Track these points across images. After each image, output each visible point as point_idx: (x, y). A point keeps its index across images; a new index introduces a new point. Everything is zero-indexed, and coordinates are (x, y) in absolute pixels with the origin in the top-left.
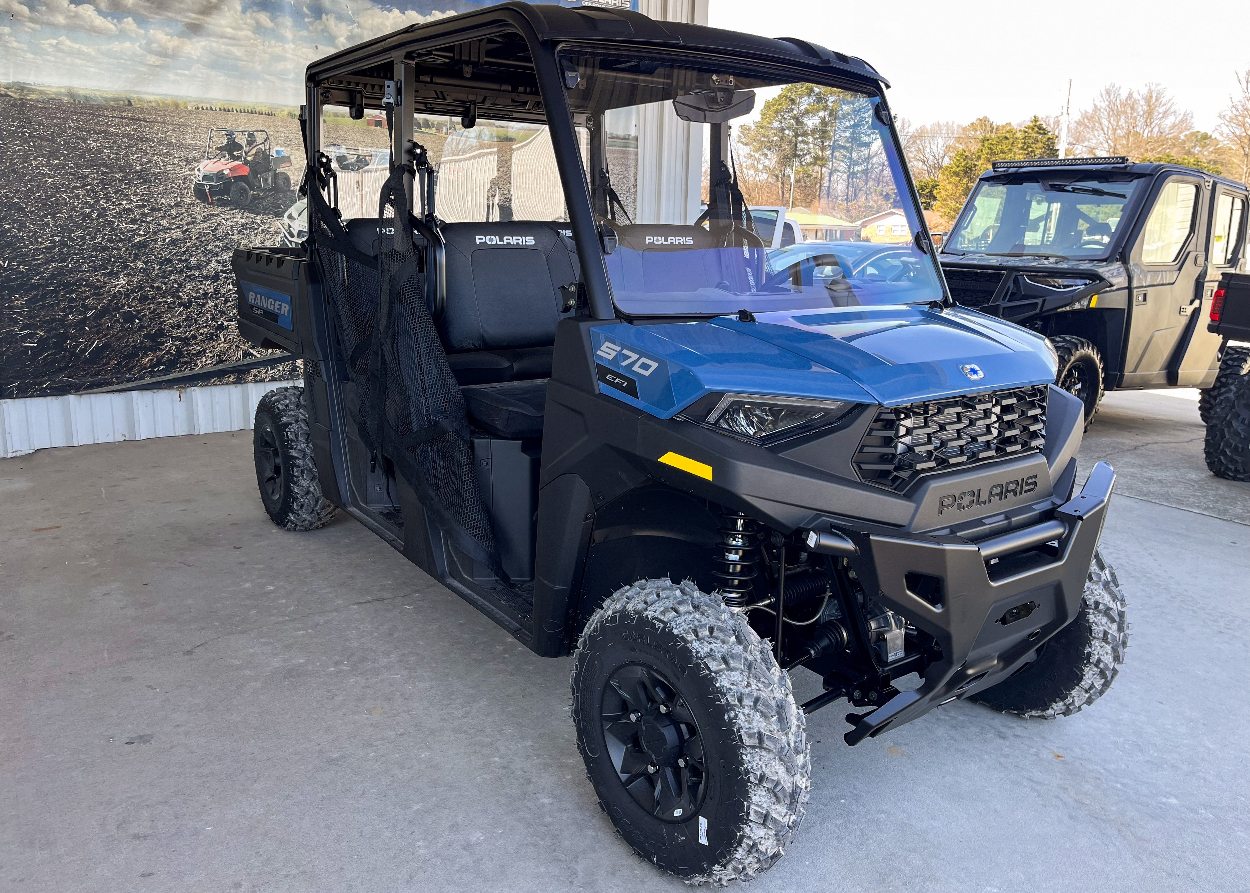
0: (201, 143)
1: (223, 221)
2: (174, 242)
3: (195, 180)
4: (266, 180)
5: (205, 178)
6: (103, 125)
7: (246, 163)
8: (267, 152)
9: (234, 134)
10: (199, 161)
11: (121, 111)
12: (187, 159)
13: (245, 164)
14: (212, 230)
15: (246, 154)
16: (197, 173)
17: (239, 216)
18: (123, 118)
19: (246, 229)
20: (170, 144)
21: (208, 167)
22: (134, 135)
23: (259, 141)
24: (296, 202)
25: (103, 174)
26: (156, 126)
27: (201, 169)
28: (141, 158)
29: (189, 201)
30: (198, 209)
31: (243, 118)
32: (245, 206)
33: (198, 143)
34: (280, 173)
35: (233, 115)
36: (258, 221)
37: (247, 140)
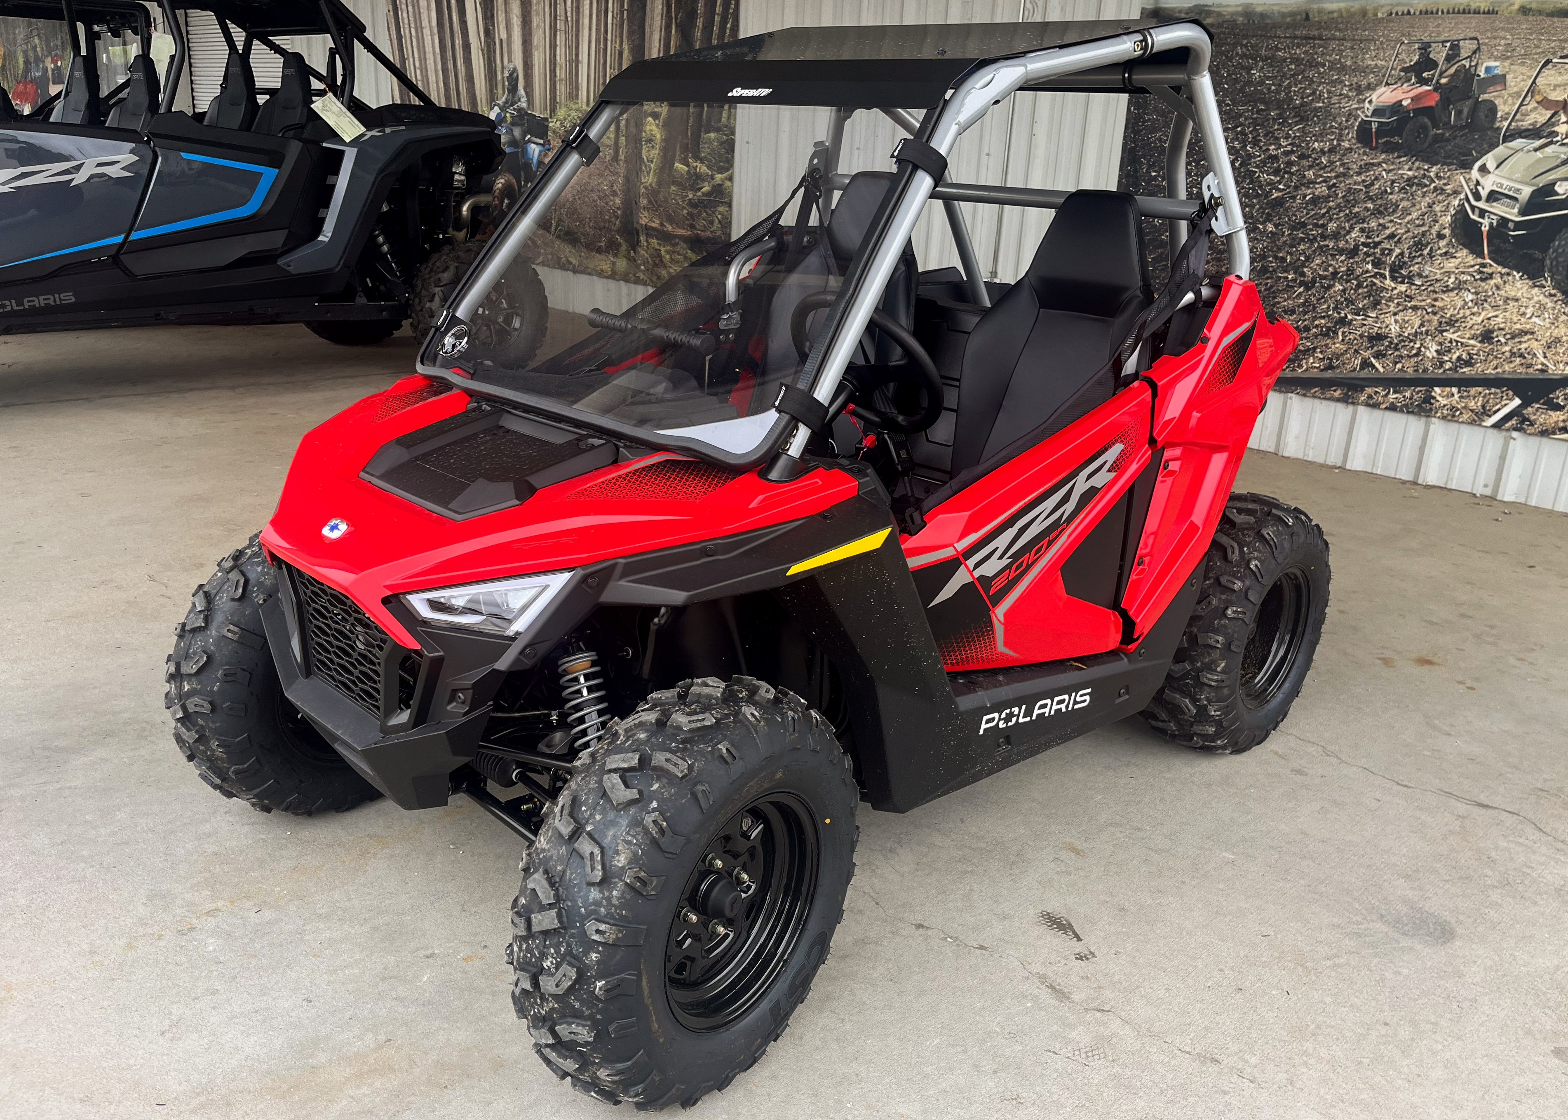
0: (1383, 63)
1: (1384, 173)
2: (1315, 201)
3: (1362, 116)
4: (1459, 113)
5: (1377, 112)
6: (1272, 48)
7: (1438, 87)
8: (1472, 70)
9: (1430, 47)
10: (1374, 89)
11: (1295, 29)
12: (1360, 86)
13: (1435, 90)
14: (1366, 187)
15: (1441, 75)
16: (1367, 105)
17: (1407, 167)
18: (1296, 37)
19: (1411, 186)
20: (1343, 69)
21: (1383, 96)
22: (1303, 59)
23: (1464, 54)
24: (1498, 146)
25: (1257, 112)
26: (1333, 45)
27: (1374, 100)
28: (1305, 89)
29: (1346, 144)
30: (1356, 156)
31: (1450, 21)
32: (1420, 152)
33: (1379, 63)
34: (1485, 101)
35: (1435, 19)
36: (1432, 174)
37: (1448, 54)
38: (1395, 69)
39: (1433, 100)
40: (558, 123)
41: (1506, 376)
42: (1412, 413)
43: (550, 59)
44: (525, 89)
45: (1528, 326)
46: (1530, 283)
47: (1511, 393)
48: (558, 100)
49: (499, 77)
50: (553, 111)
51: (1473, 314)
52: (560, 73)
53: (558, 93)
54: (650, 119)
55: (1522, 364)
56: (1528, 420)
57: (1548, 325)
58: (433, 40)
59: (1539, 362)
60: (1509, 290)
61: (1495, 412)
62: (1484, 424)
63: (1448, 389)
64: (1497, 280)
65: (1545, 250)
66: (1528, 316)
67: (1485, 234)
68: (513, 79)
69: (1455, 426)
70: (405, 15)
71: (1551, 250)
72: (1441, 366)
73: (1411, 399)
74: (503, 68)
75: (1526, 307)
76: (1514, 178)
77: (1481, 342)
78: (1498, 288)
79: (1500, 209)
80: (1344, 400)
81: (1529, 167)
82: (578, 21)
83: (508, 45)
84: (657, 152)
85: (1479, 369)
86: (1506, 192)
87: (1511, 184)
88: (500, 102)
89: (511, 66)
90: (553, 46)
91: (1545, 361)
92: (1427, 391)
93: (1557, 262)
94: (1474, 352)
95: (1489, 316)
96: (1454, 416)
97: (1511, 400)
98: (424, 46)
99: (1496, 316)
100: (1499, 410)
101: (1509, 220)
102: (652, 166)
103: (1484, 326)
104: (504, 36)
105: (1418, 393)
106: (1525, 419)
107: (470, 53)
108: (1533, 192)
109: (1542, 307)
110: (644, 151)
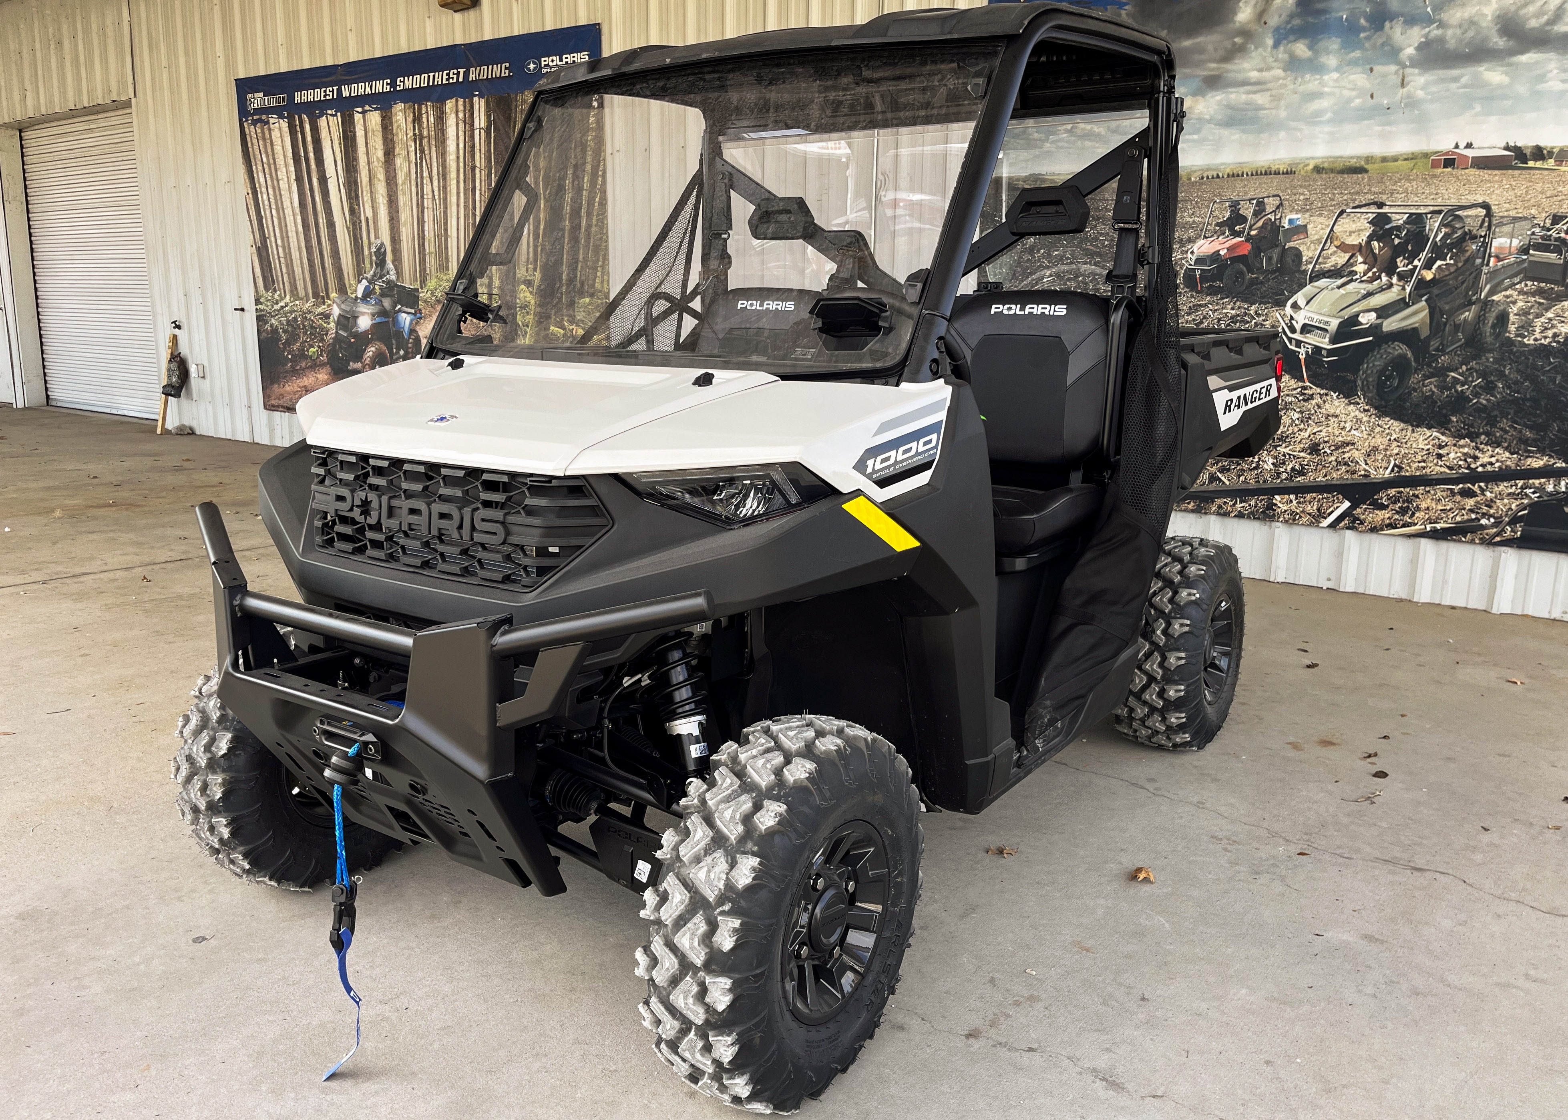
0: (1200, 220)
1: (1210, 312)
3: (1187, 264)
4: (1269, 259)
5: (1198, 261)
7: (1249, 238)
8: (1277, 222)
9: (1239, 204)
10: (1194, 242)
12: (1182, 240)
13: (1247, 240)
14: (1196, 324)
15: (1250, 228)
16: (1189, 255)
17: (1230, 307)
19: (1235, 323)
21: (1203, 247)
23: (1269, 209)
24: (1306, 285)
27: (1195, 251)
30: (1185, 299)
31: (1255, 182)
32: (1239, 293)
33: (1196, 219)
34: (1290, 248)
35: (1241, 180)
36: (1252, 312)
37: (1255, 210)
38: (1211, 225)
39: (1246, 249)
40: (429, 293)
41: (1335, 482)
42: (1258, 519)
43: (418, 234)
44: (393, 262)
45: (1349, 439)
46: (1346, 402)
47: (1341, 497)
48: (428, 272)
49: (366, 252)
50: (423, 282)
51: (1300, 430)
52: (430, 247)
53: (428, 265)
54: (523, 286)
55: (1347, 471)
56: (1358, 519)
57: (1366, 437)
58: (295, 220)
59: (1361, 468)
60: (1329, 408)
61: (1330, 514)
62: (1321, 525)
63: (1286, 497)
64: (1317, 400)
65: (1356, 372)
66: (1348, 429)
67: (1303, 361)
68: (380, 254)
69: (1296, 530)
70: (265, 197)
71: (1361, 372)
72: (1278, 477)
73: (1256, 507)
74: (370, 244)
75: (1345, 422)
76: (1322, 312)
77: (1309, 454)
78: (1319, 407)
79: (1312, 339)
80: (1198, 511)
81: (1334, 302)
82: (445, 199)
83: (374, 223)
84: (532, 317)
85: (1311, 476)
86: (1317, 324)
87: (1321, 318)
88: (368, 276)
89: (378, 242)
90: (421, 222)
91: (1367, 468)
92: (1268, 499)
93: (1368, 381)
94: (1305, 463)
95: (1314, 431)
96: (1294, 520)
97: (1342, 503)
98: (286, 226)
99: (1320, 431)
100: (1332, 512)
101: (1321, 348)
102: (528, 330)
103: (1311, 440)
104: (369, 214)
105: (1261, 502)
106: (1356, 519)
107: (335, 231)
108: (1340, 323)
109: (1359, 421)
110: (518, 317)
